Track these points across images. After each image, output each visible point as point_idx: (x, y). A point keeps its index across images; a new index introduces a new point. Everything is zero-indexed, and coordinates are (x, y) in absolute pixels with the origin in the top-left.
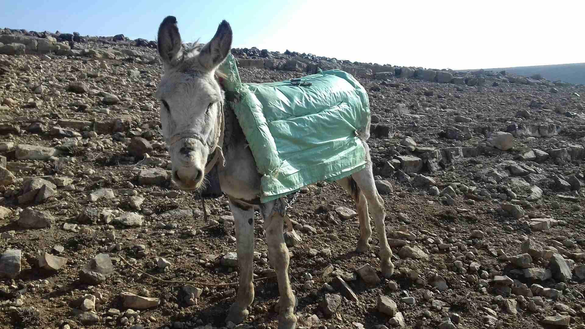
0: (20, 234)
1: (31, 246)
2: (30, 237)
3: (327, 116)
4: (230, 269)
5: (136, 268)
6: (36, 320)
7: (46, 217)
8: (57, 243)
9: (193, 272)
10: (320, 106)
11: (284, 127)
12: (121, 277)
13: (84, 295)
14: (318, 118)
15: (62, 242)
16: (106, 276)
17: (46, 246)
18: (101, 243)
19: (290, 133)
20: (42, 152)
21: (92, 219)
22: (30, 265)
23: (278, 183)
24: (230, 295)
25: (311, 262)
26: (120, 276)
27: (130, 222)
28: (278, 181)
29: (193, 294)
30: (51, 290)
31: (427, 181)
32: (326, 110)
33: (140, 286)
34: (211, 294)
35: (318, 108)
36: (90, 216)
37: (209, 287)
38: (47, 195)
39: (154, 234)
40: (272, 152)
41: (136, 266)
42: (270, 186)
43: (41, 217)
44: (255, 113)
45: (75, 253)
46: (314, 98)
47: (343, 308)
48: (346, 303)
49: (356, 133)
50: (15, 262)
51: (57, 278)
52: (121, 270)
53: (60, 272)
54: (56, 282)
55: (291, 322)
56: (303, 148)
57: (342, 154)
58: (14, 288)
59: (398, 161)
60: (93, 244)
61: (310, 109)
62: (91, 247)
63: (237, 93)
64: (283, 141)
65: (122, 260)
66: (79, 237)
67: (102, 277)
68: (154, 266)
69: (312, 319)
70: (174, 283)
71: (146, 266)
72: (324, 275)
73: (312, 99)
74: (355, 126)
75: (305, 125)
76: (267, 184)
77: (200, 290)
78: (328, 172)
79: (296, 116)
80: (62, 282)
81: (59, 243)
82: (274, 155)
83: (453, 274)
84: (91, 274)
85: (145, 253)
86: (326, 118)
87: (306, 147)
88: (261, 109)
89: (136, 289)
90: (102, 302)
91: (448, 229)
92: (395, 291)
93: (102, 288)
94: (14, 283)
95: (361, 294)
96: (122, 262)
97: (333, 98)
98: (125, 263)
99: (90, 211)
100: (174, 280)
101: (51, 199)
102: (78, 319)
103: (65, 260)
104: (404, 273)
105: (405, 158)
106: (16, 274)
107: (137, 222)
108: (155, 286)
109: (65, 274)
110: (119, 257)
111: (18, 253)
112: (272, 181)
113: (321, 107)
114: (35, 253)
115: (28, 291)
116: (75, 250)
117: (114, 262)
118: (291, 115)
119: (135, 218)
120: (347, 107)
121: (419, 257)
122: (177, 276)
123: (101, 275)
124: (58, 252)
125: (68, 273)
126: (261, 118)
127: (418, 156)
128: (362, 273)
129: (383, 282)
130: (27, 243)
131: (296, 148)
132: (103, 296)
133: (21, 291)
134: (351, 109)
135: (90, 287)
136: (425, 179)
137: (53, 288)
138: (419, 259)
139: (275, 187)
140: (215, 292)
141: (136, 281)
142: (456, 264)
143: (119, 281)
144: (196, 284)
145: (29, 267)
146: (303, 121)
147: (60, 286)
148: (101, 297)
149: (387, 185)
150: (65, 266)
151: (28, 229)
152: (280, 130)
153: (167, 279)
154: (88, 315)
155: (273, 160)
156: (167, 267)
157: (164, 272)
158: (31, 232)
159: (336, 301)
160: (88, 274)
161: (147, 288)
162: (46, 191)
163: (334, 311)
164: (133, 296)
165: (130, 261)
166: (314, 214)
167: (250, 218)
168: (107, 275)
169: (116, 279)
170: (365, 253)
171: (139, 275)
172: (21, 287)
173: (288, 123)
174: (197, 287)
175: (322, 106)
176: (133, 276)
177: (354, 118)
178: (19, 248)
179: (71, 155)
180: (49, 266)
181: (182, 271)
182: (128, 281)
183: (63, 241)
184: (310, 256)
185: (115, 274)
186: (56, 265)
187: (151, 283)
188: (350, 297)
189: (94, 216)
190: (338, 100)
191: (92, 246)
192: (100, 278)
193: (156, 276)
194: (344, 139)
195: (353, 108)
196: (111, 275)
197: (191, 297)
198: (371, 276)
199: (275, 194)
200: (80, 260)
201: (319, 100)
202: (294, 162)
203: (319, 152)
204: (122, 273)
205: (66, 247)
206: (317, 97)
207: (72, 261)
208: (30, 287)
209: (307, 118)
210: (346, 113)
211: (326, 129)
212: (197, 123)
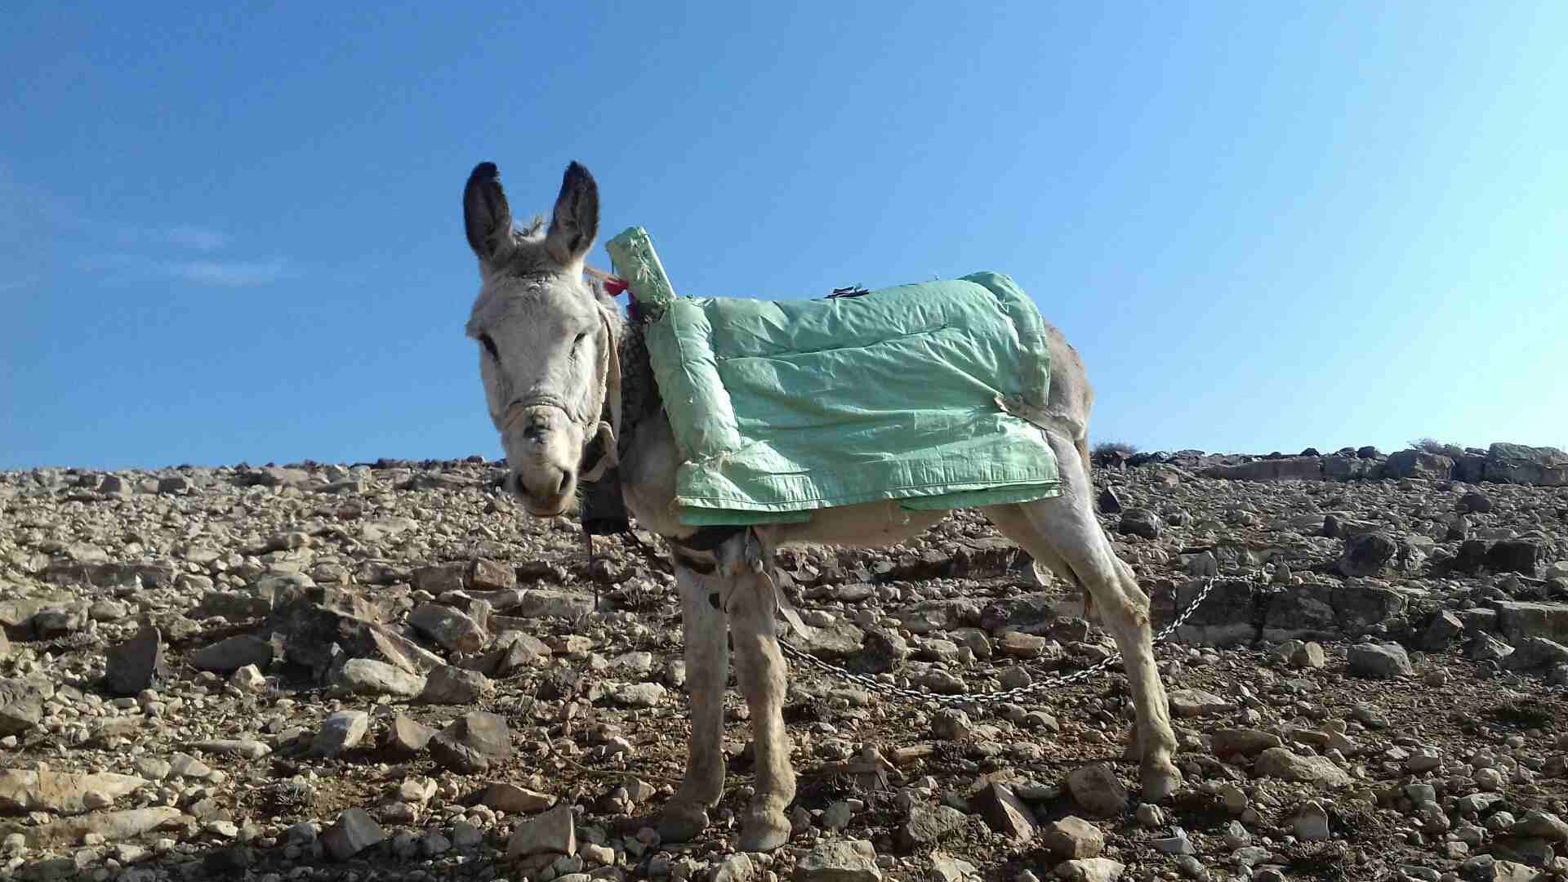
3: (888, 352)
7: (472, 682)
10: (873, 331)
11: (766, 374)
14: (862, 357)
16: (489, 761)
19: (779, 386)
20: (572, 602)
22: (377, 740)
23: (723, 485)
28: (722, 478)
32: (891, 341)
35: (864, 334)
36: (558, 684)
40: (714, 417)
42: (697, 486)
43: (464, 681)
44: (683, 339)
46: (858, 315)
48: (981, 835)
49: (999, 402)
50: (341, 727)
53: (422, 756)
56: (814, 421)
57: (954, 448)
60: (522, 723)
61: (840, 338)
62: (516, 727)
64: (756, 403)
67: (480, 759)
71: (591, 755)
73: (851, 316)
74: (1000, 386)
75: (818, 369)
76: (688, 480)
78: (897, 485)
79: (800, 352)
82: (714, 422)
84: (454, 748)
86: (885, 356)
87: (825, 420)
88: (706, 335)
92: (1151, 829)
97: (916, 316)
101: (526, 668)
102: (379, 814)
111: (358, 716)
112: (702, 475)
113: (874, 334)
118: (786, 349)
119: (644, 689)
120: (962, 339)
123: (476, 754)
126: (700, 351)
128: (1075, 782)
131: (796, 419)
132: (460, 788)
134: (974, 342)
139: (714, 492)
145: (372, 744)
146: (817, 362)
149: (1391, 654)
152: (748, 376)
154: (399, 807)
155: (710, 432)
156: (620, 754)
159: (938, 820)
160: (447, 747)
162: (515, 652)
163: (923, 840)
167: (715, 590)
168: (492, 759)
173: (774, 364)
175: (880, 332)
177: (993, 365)
180: (401, 742)
185: (515, 762)
186: (416, 740)
189: (566, 685)
190: (931, 321)
192: (474, 761)
194: (961, 414)
195: (982, 342)
196: (506, 762)
198: (1099, 793)
199: (713, 507)
201: (870, 319)
203: (867, 433)
206: (865, 313)
208: (345, 769)
209: (829, 356)
210: (957, 352)
211: (885, 382)
212: (555, 374)
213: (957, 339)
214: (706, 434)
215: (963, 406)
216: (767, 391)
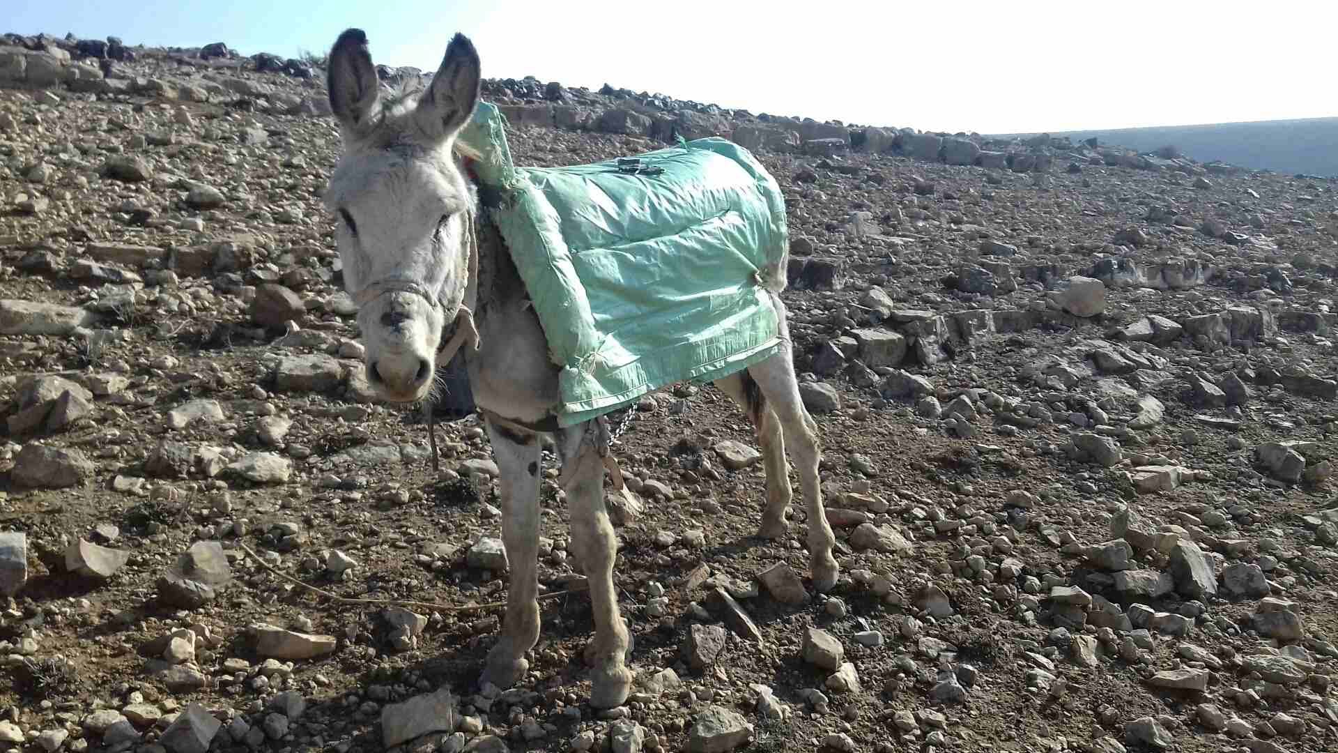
0: (18, 500)
1: (46, 525)
2: (40, 505)
3: (698, 241)
4: (486, 576)
5: (281, 573)
6: (69, 682)
7: (73, 462)
8: (100, 519)
9: (405, 581)
10: (682, 218)
11: (607, 265)
12: (249, 593)
13: (170, 630)
14: (677, 246)
15: (114, 518)
16: (215, 591)
17: (79, 526)
18: (202, 520)
19: (619, 276)
20: (55, 318)
21: (177, 468)
22: (47, 565)
23: (594, 385)
24: (488, 629)
25: (661, 558)
26: (246, 589)
27: (262, 472)
28: (594, 380)
29: (407, 626)
30: (96, 621)
31: (916, 385)
32: (695, 227)
33: (292, 611)
34: (446, 627)
35: (677, 222)
36: (173, 460)
37: (442, 612)
38: (72, 413)
39: (317, 500)
40: (581, 318)
41: (279, 569)
42: (578, 391)
43: (64, 462)
44: (544, 233)
45: (144, 541)
46: (670, 202)
47: (729, 656)
48: (736, 645)
49: (758, 277)
50: (13, 559)
51: (106, 596)
52: (247, 577)
53: (112, 581)
54: (105, 603)
55: (619, 682)
56: (645, 309)
57: (728, 323)
58: (13, 616)
59: (851, 341)
60: (183, 522)
61: (661, 226)
62: (179, 527)
63: (503, 189)
64: (604, 295)
65: (248, 555)
66: (151, 506)
67: (208, 591)
68: (320, 568)
69: (665, 677)
70: (364, 604)
71: (303, 567)
72: (690, 585)
73: (665, 204)
74: (757, 262)
75: (649, 260)
76: (572, 386)
77: (422, 620)
78: (698, 363)
79: (632, 241)
80: (118, 603)
81: (107, 518)
82: (585, 324)
83: (965, 584)
84: (184, 586)
85: (299, 541)
86: (698, 246)
87: (652, 308)
88: (557, 226)
89: (284, 616)
90: (211, 645)
91: (957, 490)
92: (841, 619)
93: (208, 614)
94: (14, 605)
95: (768, 626)
96: (248, 560)
97: (709, 202)
98: (254, 561)
99: (172, 450)
100: (365, 598)
101: (82, 422)
102: (161, 682)
103: (123, 555)
104: (859, 582)
105: (868, 334)
106: (17, 585)
107: (278, 473)
108: (324, 610)
109: (124, 585)
110: (241, 548)
111: (19, 540)
112: (582, 380)
113: (684, 221)
114: (55, 540)
115: (47, 622)
116: (145, 534)
117: (232, 560)
118: (621, 239)
119: (272, 464)
120: (739, 222)
121: (892, 548)
122: (370, 590)
123: (205, 587)
124: (107, 540)
125: (131, 584)
126: (557, 245)
127: (895, 330)
128: (771, 581)
129: (815, 599)
130: (37, 519)
131: (632, 308)
132: (212, 632)
133: (31, 622)
134: (747, 226)
135: (182, 614)
136: (909, 380)
137: (101, 616)
138: (892, 552)
139: (589, 395)
140: (454, 623)
141: (281, 600)
142: (970, 562)
143: (245, 600)
144: (412, 605)
145: (44, 570)
146: (646, 252)
147: (115, 611)
148: (207, 633)
149: (827, 393)
150: (125, 568)
151: (33, 488)
152: (599, 270)
153: (348, 595)
154: (180, 671)
155: (583, 335)
156: (349, 571)
157: (341, 581)
158: (42, 495)
159: (714, 640)
160: (175, 586)
161: (307, 616)
162: (70, 405)
163: (710, 661)
164: (277, 633)
165: (267, 557)
166: (667, 456)
167: (532, 460)
169: (238, 597)
170: (777, 539)
171: (288, 587)
172: (29, 614)
173: (614, 255)
174: (416, 611)
175: (687, 218)
176: (274, 590)
177: (754, 246)
178: (19, 529)
179: (122, 325)
180: (90, 569)
181: (382, 579)
182: (264, 601)
183: (116, 515)
184: (659, 547)
185: (235, 585)
186: (104, 566)
187: (314, 603)
188: (745, 633)
189: (182, 461)
190: (719, 205)
191: (181, 525)
192: (202, 594)
193: (325, 590)
194: (733, 290)
195: (751, 225)
196: (227, 588)
197: (403, 632)
198: (790, 588)
199: (589, 409)
200: (157, 557)
201: (680, 206)
202: (627, 338)
203: (680, 317)
204: (251, 584)
205: (123, 529)
206: (675, 200)
207: (139, 559)
208: (49, 613)
209: (654, 245)
210: (736, 234)
211: (695, 269)
212: (415, 258)
213: (736, 223)
214: (580, 337)
215: (736, 283)
216: (614, 284)
